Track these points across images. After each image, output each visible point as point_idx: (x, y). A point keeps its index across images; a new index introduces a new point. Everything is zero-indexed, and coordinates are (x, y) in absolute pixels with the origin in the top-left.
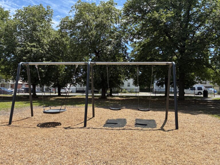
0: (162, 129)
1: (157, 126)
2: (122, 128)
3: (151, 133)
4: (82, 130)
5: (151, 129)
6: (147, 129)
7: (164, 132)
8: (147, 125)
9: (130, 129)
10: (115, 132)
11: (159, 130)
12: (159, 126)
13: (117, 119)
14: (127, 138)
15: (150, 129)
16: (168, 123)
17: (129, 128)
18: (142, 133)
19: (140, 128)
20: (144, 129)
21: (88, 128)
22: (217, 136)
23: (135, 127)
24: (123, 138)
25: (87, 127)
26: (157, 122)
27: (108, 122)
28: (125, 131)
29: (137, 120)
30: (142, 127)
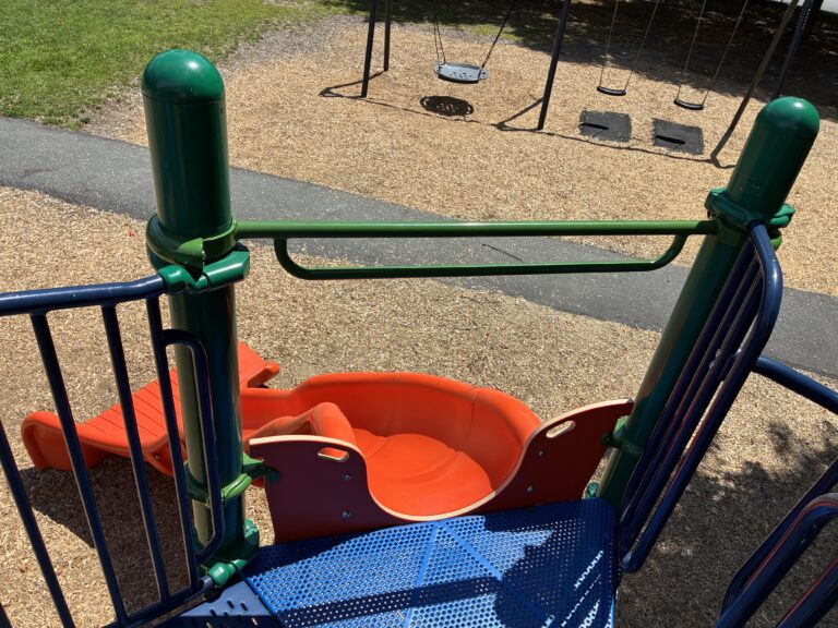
0: (714, 160)
1: (705, 151)
2: (625, 145)
3: (689, 169)
4: (528, 136)
5: (690, 156)
6: (680, 154)
7: (718, 170)
8: (683, 143)
9: (643, 151)
10: (603, 154)
11: (707, 161)
12: (709, 149)
13: (607, 113)
14: (641, 173)
15: (687, 155)
16: (731, 143)
17: (640, 147)
18: (670, 164)
19: (664, 150)
20: (674, 153)
21: (549, 134)
22: (826, 195)
23: (654, 145)
24: (632, 174)
25: (544, 130)
26: (706, 135)
27: (588, 120)
28: (634, 155)
29: (656, 122)
30: (670, 147)
